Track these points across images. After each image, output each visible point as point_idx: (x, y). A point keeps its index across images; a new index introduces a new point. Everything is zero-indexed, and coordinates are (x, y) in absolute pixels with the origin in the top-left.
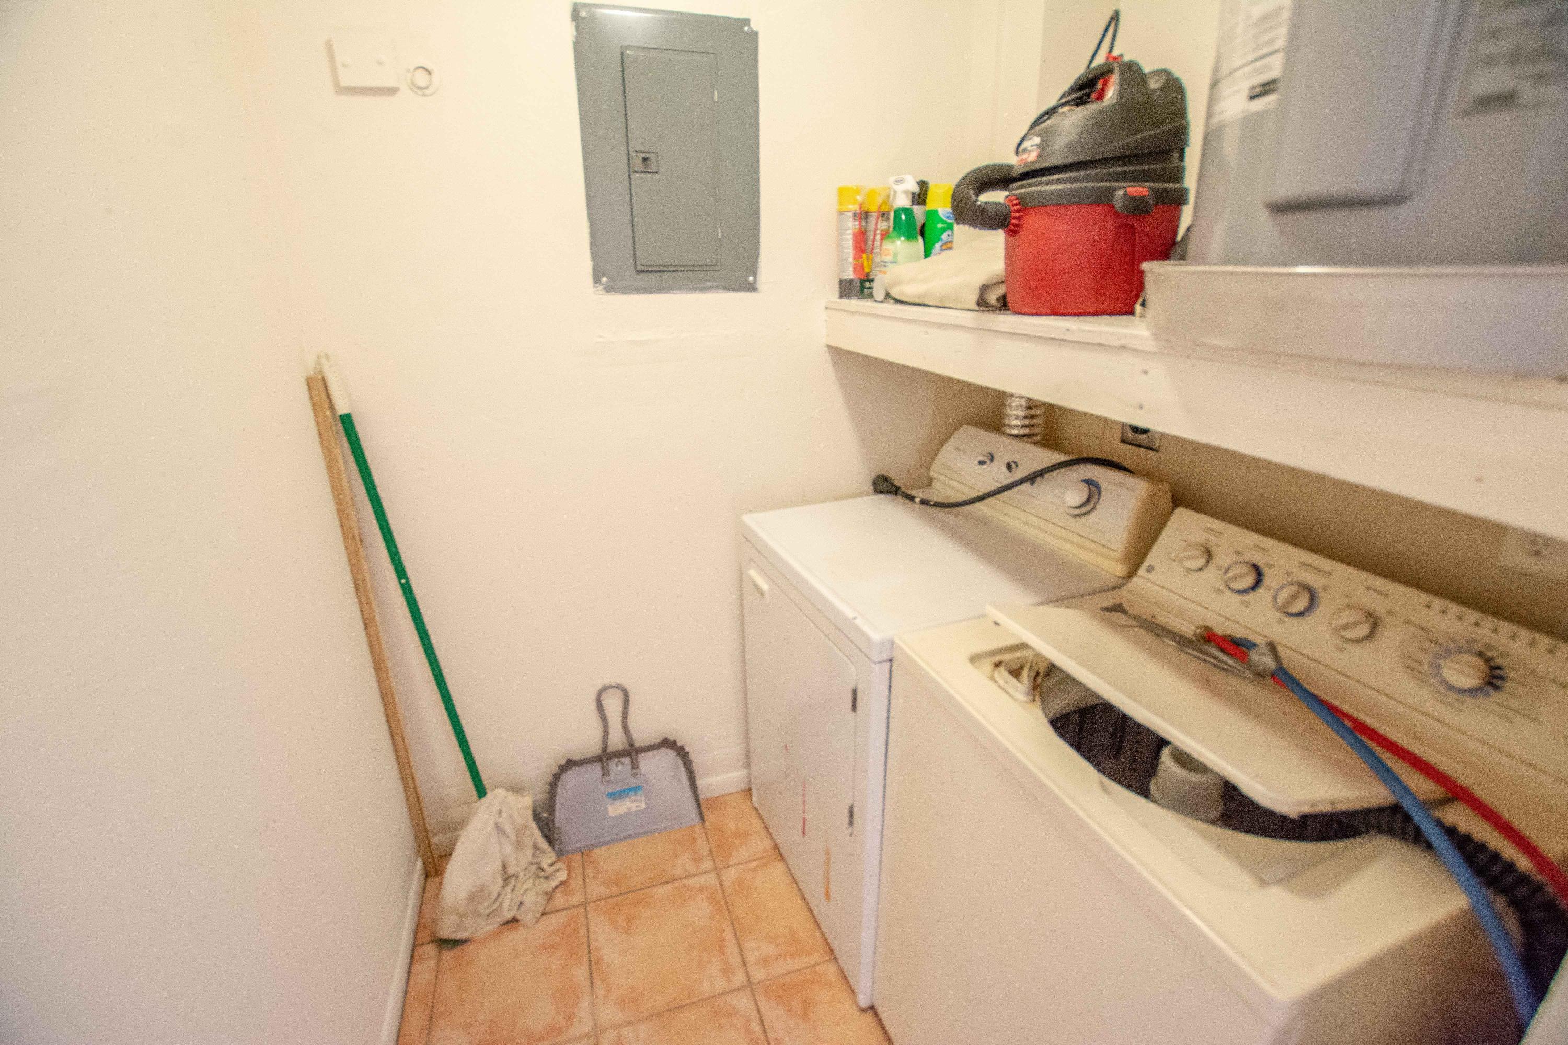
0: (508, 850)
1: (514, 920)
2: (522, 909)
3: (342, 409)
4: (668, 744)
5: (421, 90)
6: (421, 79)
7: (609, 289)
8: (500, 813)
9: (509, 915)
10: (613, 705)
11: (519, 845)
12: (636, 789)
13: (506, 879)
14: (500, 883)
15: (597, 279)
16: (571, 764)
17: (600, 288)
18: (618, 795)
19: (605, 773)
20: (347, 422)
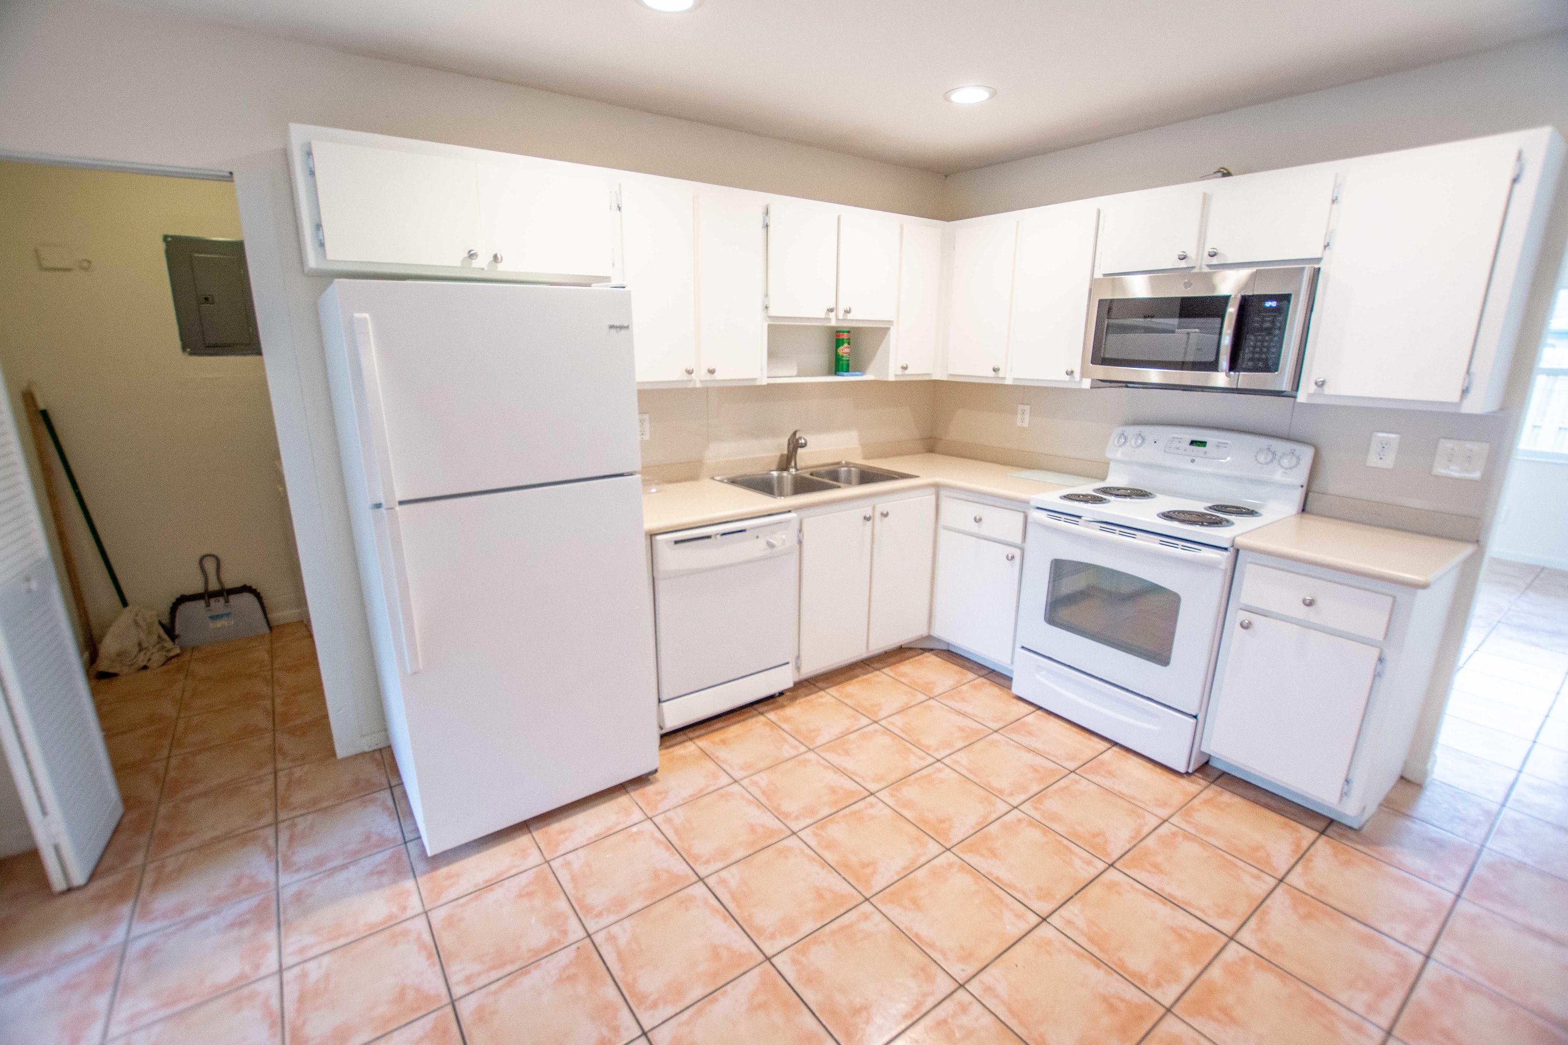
0: (142, 635)
1: (145, 668)
2: (150, 662)
3: (42, 406)
4: (246, 589)
5: (86, 269)
6: (85, 265)
7: (191, 354)
8: (137, 615)
9: (144, 664)
10: (210, 566)
11: (149, 633)
12: (228, 614)
13: (140, 650)
14: (137, 649)
15: (184, 349)
16: (183, 599)
17: (186, 354)
18: (214, 618)
19: (208, 605)
20: (45, 414)
